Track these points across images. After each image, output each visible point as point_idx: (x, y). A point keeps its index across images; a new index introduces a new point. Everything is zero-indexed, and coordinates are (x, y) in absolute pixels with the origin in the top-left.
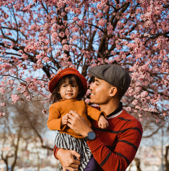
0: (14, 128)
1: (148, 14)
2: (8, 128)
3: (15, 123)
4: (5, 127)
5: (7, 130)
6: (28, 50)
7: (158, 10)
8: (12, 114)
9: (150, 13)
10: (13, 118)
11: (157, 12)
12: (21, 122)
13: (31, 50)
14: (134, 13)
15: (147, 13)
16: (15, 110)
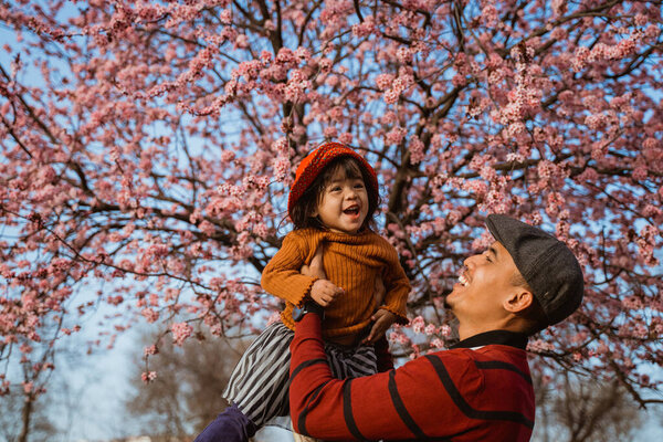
0: (189, 419)
1: (513, 108)
2: (177, 420)
3: (192, 408)
4: (170, 419)
5: (173, 425)
6: (214, 210)
7: (534, 97)
8: (185, 387)
9: (518, 104)
10: (188, 397)
11: (533, 101)
12: (208, 406)
13: (221, 210)
14: (477, 105)
15: (510, 105)
16: (192, 376)
